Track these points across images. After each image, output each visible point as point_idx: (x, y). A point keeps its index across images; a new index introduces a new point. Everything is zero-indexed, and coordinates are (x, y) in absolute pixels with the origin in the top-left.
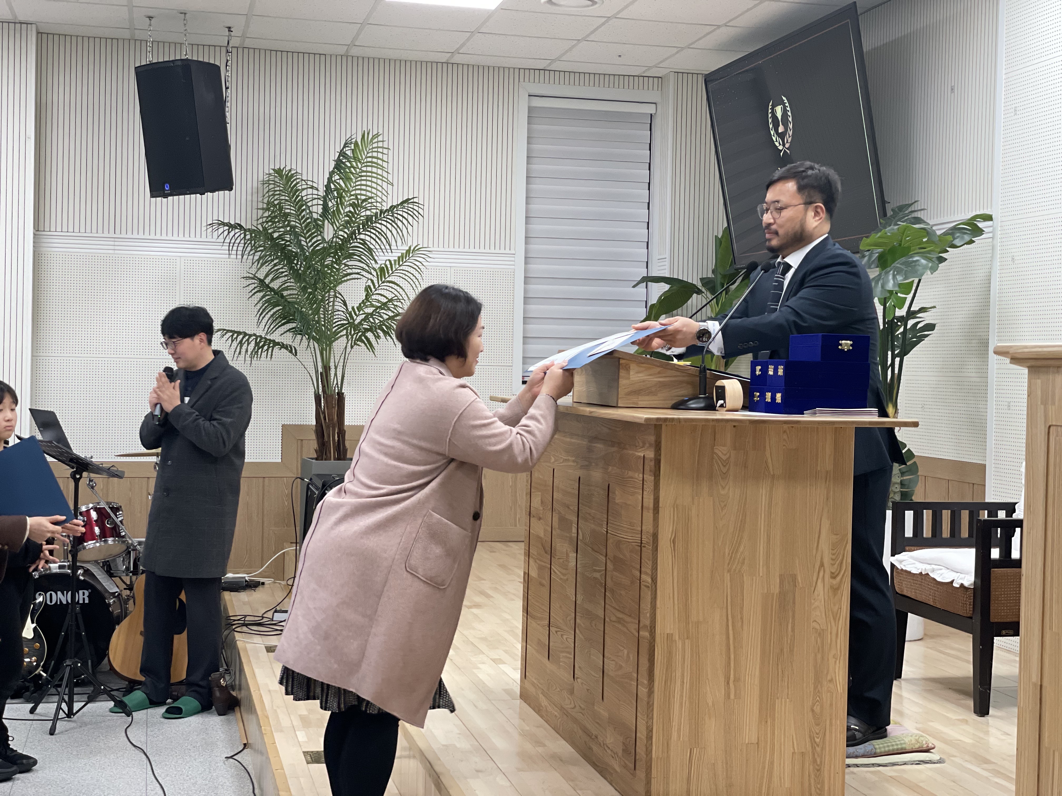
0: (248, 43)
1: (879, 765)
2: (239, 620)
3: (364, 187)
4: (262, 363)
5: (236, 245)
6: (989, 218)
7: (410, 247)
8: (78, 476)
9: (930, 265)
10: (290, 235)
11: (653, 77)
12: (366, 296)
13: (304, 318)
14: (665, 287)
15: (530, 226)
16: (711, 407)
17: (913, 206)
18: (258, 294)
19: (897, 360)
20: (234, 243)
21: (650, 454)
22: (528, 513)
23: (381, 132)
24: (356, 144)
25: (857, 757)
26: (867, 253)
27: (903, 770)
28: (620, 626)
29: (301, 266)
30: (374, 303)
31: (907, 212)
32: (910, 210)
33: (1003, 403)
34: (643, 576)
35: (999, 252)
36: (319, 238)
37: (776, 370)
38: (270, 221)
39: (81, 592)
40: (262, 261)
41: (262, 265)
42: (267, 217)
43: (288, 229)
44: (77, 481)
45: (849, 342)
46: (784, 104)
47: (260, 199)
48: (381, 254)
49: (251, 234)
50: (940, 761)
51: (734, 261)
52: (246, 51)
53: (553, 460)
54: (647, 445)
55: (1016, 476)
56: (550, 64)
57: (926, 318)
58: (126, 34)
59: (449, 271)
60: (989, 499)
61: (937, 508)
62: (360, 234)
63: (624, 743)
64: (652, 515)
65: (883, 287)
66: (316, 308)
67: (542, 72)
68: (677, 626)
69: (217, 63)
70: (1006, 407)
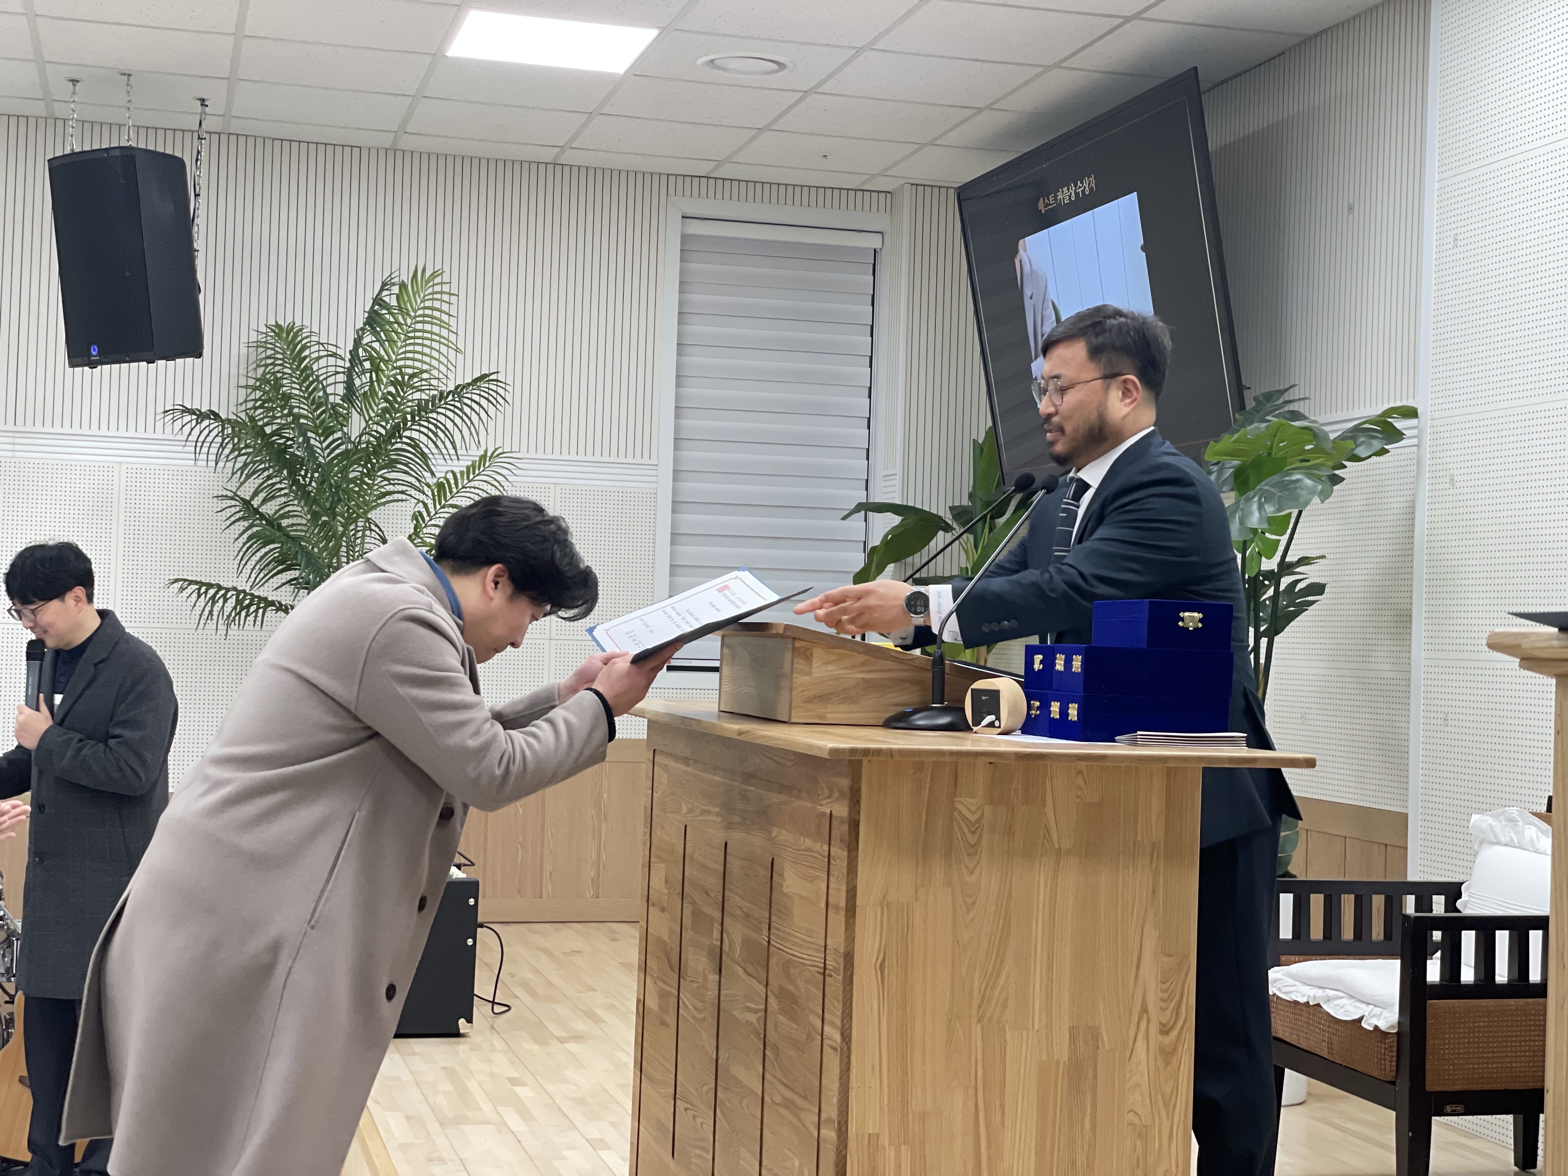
0: (236, 126)
3: (415, 356)
4: (246, 632)
5: (206, 445)
6: (1411, 413)
7: (486, 451)
9: (1320, 487)
10: (293, 429)
11: (879, 192)
12: (415, 528)
14: (896, 520)
15: (682, 421)
17: (1288, 393)
18: (239, 523)
19: (1264, 641)
20: (203, 442)
21: (841, 810)
22: (645, 898)
24: (403, 286)
26: (1215, 468)
28: (788, 1114)
29: (310, 482)
30: (428, 540)
31: (1279, 402)
32: (1283, 399)
33: (1435, 715)
34: (828, 1029)
35: (1428, 468)
36: (339, 434)
37: (1068, 663)
38: (261, 407)
40: (248, 471)
41: (248, 477)
42: (256, 400)
43: (290, 419)
45: (1196, 615)
47: (243, 371)
48: (442, 462)
49: (232, 427)
51: (1002, 480)
52: (233, 139)
53: (685, 811)
54: (836, 794)
56: (716, 168)
57: (1311, 574)
58: (40, 109)
59: (552, 491)
60: (1415, 874)
61: (1331, 892)
62: (406, 429)
64: (843, 919)
65: (1242, 523)
66: (334, 546)
67: (704, 180)
68: (886, 1121)
69: (178, 154)
70: (1442, 722)
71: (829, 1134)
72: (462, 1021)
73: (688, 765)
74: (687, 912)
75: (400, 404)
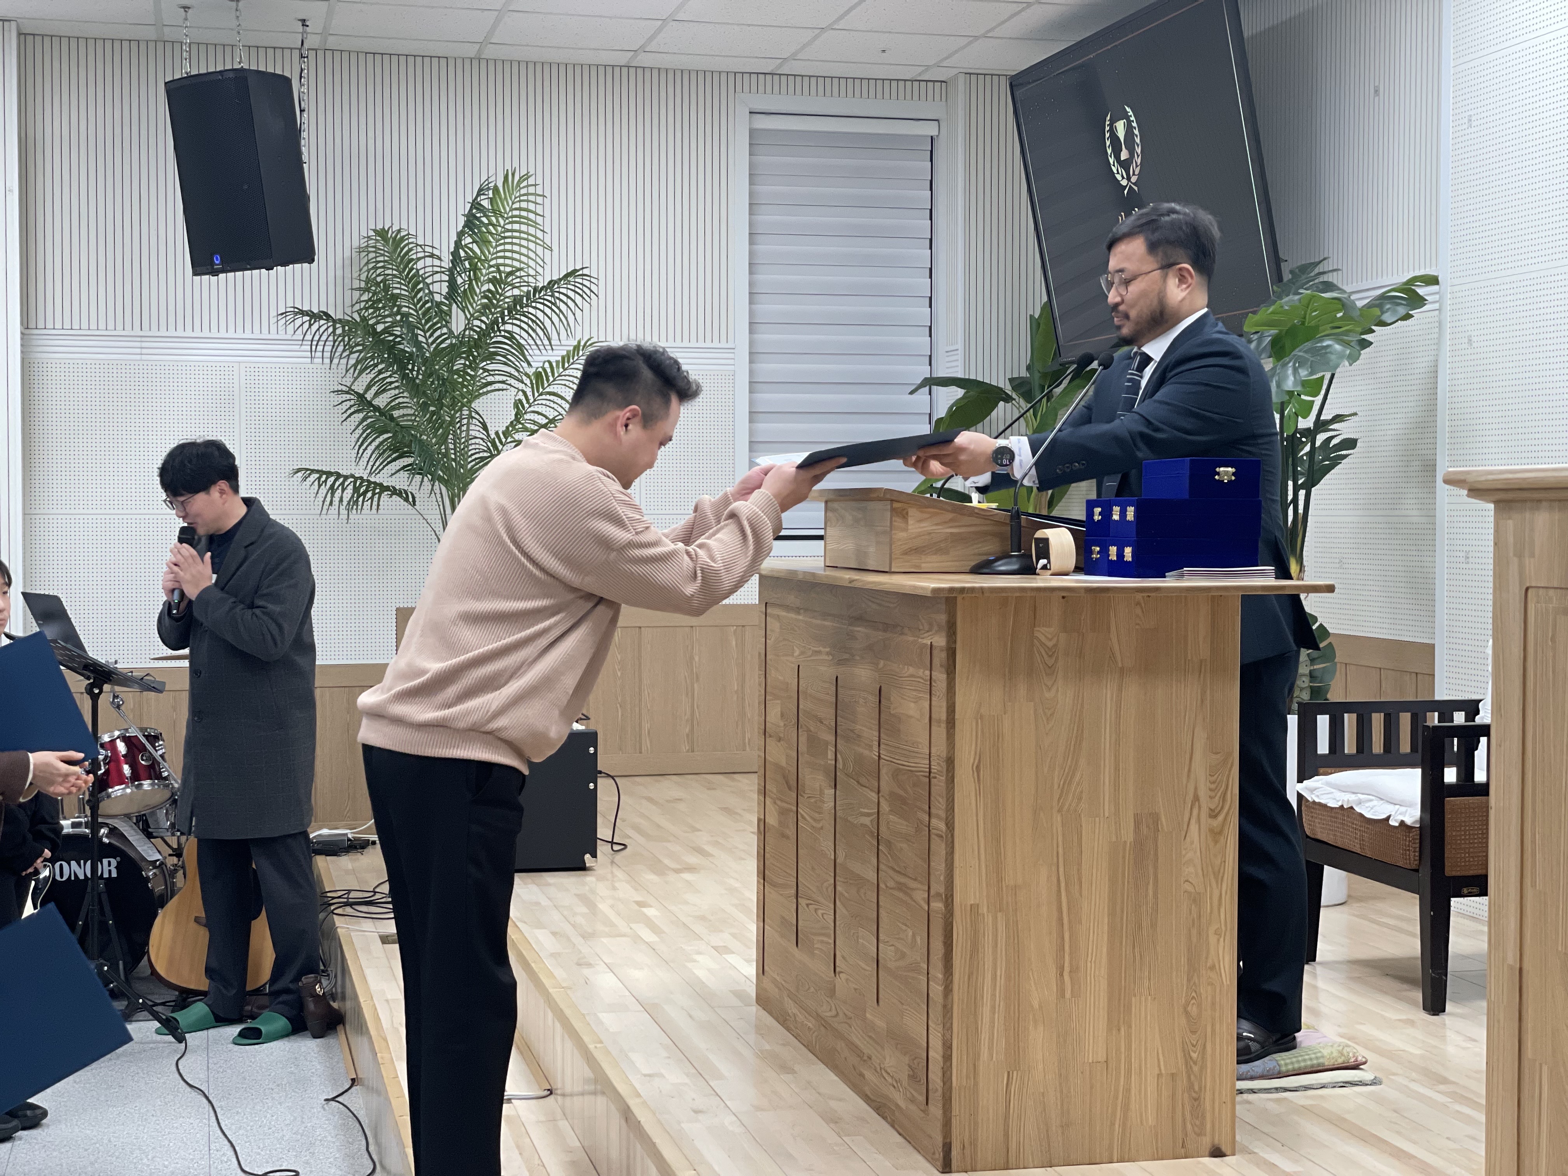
0: (332, 42)
1: (1286, 1090)
2: (339, 897)
3: (508, 254)
4: (364, 517)
5: (322, 343)
6: (1433, 280)
7: (579, 342)
8: (96, 691)
9: (1348, 352)
10: (402, 327)
11: (934, 81)
12: (516, 415)
13: (424, 450)
14: (958, 393)
15: (756, 307)
16: (1029, 570)
17: (1321, 265)
18: (356, 415)
19: (1302, 493)
20: (318, 341)
21: (940, 641)
22: (762, 731)
23: (532, 172)
24: (496, 189)
25: (1252, 1078)
26: (1255, 337)
27: (1322, 1097)
28: (901, 895)
29: (418, 374)
30: (528, 426)
31: (1312, 274)
32: (1316, 271)
33: (1458, 554)
34: (934, 821)
35: (1448, 331)
36: (445, 330)
37: (1123, 513)
38: (371, 307)
39: (105, 861)
40: (361, 367)
41: (361, 372)
42: (367, 301)
43: (398, 318)
44: (95, 698)
45: (1230, 469)
46: (1127, 118)
47: (355, 275)
48: (538, 352)
49: (343, 327)
50: (1375, 1082)
51: (1058, 352)
52: (329, 54)
53: (797, 653)
55: (1480, 661)
56: (781, 65)
57: (1344, 431)
58: (150, 33)
60: (1442, 694)
61: (1363, 711)
62: (504, 323)
63: (910, 1066)
64: (944, 731)
65: (1278, 386)
66: (443, 434)
67: (769, 77)
68: (985, 894)
69: (287, 74)
70: (1463, 560)
71: (938, 905)
72: (587, 857)
73: (799, 613)
74: (803, 739)
75: (498, 301)
